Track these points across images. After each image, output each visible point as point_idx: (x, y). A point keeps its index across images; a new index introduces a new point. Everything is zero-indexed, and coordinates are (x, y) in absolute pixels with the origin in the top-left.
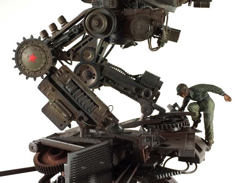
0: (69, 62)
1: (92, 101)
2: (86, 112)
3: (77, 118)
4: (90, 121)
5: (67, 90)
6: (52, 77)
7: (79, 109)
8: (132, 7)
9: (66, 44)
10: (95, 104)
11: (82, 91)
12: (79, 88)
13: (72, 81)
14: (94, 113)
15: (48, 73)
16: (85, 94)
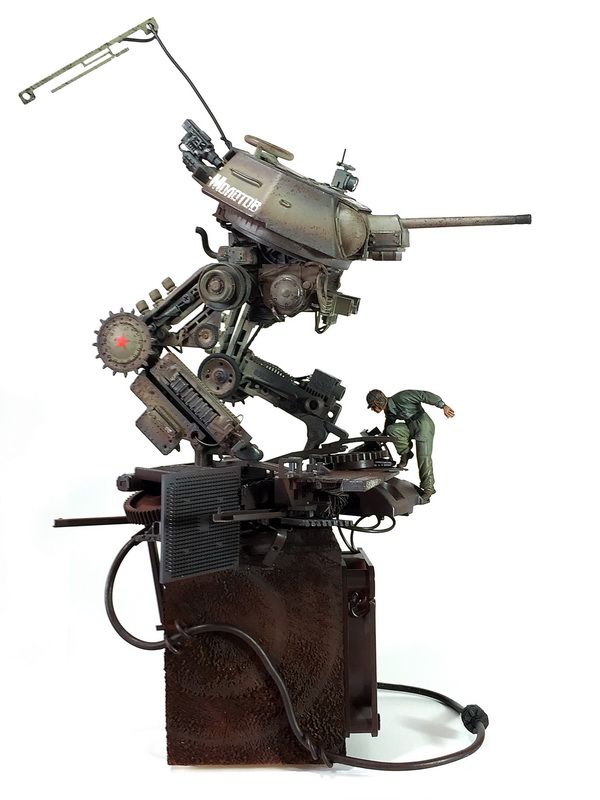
0: (179, 348)
1: (210, 406)
2: (201, 424)
3: (189, 434)
4: (209, 438)
5: (172, 389)
6: (152, 371)
7: (191, 420)
8: (276, 262)
9: (173, 320)
10: (215, 411)
11: (195, 391)
12: (190, 386)
13: (181, 376)
14: (215, 424)
15: (146, 364)
16: (200, 396)
